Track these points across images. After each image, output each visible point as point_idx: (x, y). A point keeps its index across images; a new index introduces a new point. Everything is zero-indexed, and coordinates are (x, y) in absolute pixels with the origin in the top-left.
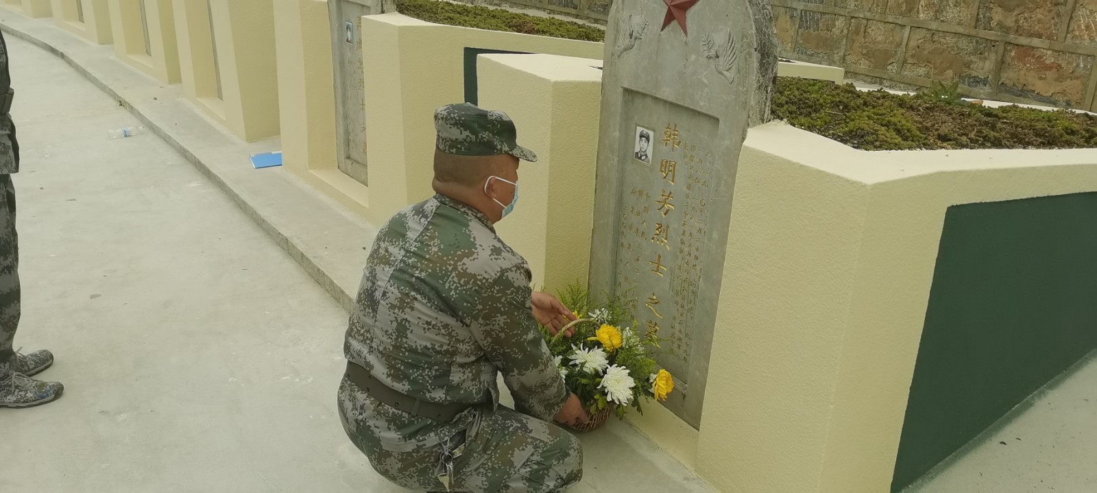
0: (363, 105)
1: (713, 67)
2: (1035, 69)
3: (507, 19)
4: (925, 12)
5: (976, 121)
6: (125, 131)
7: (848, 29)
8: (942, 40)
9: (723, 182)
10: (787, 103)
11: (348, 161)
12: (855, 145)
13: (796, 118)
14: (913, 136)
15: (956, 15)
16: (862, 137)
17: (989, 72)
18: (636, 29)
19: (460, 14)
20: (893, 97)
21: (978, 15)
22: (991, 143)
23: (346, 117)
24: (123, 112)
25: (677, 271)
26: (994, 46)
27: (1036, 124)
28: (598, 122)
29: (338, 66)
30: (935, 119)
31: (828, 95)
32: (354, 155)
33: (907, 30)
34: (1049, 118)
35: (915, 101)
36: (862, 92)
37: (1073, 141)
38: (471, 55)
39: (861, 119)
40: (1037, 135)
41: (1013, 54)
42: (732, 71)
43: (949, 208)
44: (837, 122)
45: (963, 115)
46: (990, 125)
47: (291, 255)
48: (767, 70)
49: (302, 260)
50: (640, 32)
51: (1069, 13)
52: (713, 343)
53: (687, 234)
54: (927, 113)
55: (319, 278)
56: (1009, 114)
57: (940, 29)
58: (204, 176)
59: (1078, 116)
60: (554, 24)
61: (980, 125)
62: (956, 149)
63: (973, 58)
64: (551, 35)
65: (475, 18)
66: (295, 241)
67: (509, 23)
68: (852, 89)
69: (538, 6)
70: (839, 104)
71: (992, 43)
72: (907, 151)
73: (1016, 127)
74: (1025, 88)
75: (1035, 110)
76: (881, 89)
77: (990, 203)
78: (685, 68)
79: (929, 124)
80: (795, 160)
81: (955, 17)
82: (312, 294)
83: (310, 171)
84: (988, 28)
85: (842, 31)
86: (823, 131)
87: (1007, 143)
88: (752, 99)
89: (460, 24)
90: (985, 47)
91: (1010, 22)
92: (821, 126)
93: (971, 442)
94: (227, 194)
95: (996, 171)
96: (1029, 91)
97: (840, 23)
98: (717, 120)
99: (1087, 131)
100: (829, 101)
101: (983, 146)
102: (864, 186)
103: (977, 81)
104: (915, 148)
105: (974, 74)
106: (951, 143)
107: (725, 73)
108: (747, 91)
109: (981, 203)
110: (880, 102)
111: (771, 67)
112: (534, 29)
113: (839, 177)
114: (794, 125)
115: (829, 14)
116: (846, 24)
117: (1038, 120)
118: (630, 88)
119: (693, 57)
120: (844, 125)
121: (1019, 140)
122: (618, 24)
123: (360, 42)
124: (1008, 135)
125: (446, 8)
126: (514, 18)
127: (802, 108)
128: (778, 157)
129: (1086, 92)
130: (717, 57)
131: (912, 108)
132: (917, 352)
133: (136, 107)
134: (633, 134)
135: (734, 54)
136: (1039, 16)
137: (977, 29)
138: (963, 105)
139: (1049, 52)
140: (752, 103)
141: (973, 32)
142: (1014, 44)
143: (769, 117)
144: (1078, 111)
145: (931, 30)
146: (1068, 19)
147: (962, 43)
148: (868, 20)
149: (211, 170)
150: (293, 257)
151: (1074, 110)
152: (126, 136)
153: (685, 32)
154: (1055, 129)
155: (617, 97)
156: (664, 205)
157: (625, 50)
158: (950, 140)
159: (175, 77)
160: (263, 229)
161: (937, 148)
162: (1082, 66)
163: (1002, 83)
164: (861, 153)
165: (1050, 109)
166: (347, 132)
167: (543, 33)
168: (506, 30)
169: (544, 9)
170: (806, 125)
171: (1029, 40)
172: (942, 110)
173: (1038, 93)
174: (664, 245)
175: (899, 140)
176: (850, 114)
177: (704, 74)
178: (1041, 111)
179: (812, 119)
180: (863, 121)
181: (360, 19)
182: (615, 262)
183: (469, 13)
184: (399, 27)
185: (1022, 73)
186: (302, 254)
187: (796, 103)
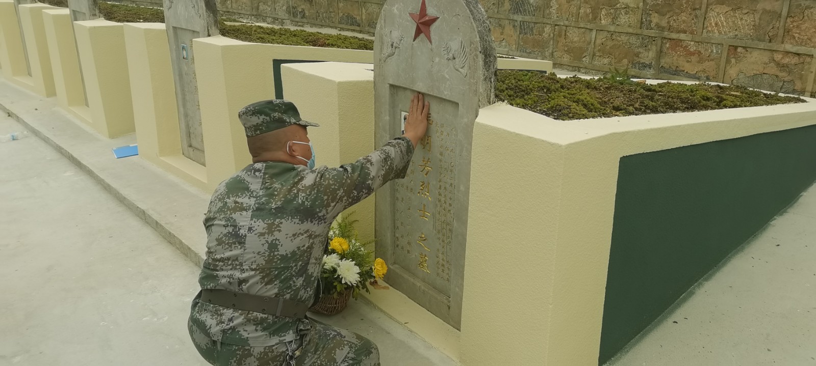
0: (199, 106)
1: (452, 66)
2: (683, 55)
3: (305, 37)
4: (606, 19)
5: (640, 95)
6: (13, 136)
7: (554, 33)
8: (618, 38)
9: (465, 149)
10: (507, 89)
11: (190, 149)
12: (556, 117)
13: (514, 99)
14: (596, 108)
15: (627, 20)
16: (560, 111)
17: (653, 59)
18: (396, 41)
19: (269, 34)
20: (582, 81)
21: (642, 19)
22: (651, 110)
23: (186, 115)
24: (11, 121)
25: (437, 215)
26: (654, 41)
27: (682, 94)
28: (373, 110)
29: (177, 78)
30: (611, 95)
31: (535, 82)
32: (194, 143)
33: (594, 33)
34: (692, 90)
35: (598, 83)
36: (561, 79)
37: (708, 105)
38: (277, 64)
39: (559, 98)
40: (682, 102)
41: (668, 45)
42: (465, 68)
43: (621, 158)
44: (543, 101)
45: (630, 91)
46: (650, 97)
47: (148, 223)
48: (490, 66)
49: (156, 226)
50: (398, 43)
51: (703, 15)
52: (465, 267)
53: (443, 188)
54: (606, 91)
55: (170, 239)
56: (664, 89)
57: (617, 31)
58: (76, 167)
59: (712, 87)
60: (340, 39)
61: (643, 98)
62: (626, 116)
63: (641, 50)
64: (338, 47)
65: (280, 37)
66: (150, 212)
67: (306, 39)
68: (553, 77)
69: (331, 25)
70: (544, 88)
71: (653, 39)
72: (591, 119)
73: (668, 98)
74: (678, 69)
75: (683, 84)
76: (576, 75)
77: (650, 152)
78: (432, 68)
79: (607, 100)
80: (512, 130)
81: (626, 21)
82: (166, 252)
83: (161, 158)
84: (649, 28)
85: (549, 35)
86: (533, 108)
87: (662, 109)
88: (481, 88)
89: (269, 42)
90: (648, 42)
91: (664, 23)
92: (532, 105)
93: (653, 323)
94: (95, 179)
95: (652, 130)
96: (680, 71)
97: (548, 29)
98: (457, 104)
99: (718, 97)
100: (537, 86)
101: (645, 113)
102: (561, 146)
103: (645, 66)
104: (597, 117)
105: (642, 61)
106: (623, 111)
107: (460, 70)
108: (477, 82)
109: (643, 153)
110: (573, 85)
111: (492, 64)
112: (325, 43)
113: (543, 141)
114: (512, 104)
115: (539, 23)
116: (552, 30)
117: (683, 92)
118: (394, 84)
119: (437, 60)
120: (547, 103)
121: (670, 107)
122: (382, 38)
123: (193, 59)
124: (662, 104)
125: (259, 31)
126: (310, 36)
127: (518, 92)
128: (501, 129)
129: (719, 70)
130: (454, 58)
131: (595, 88)
132: (608, 262)
133: (21, 116)
134: (399, 117)
135: (466, 56)
136: (684, 18)
137: (642, 29)
138: (632, 84)
139: (692, 43)
140: (481, 90)
141: (639, 31)
142: (668, 39)
143: (494, 100)
144: (713, 84)
145: (610, 32)
146: (703, 19)
147: (632, 39)
148: (566, 26)
149: (82, 162)
150: (150, 225)
151: (710, 83)
152: (14, 139)
153: (431, 42)
154: (695, 97)
155: (386, 91)
156: (424, 168)
157: (389, 56)
158: (621, 110)
159: (51, 92)
160: (125, 205)
161: (612, 116)
162: (715, 51)
163: (662, 67)
164: (559, 122)
165: (693, 83)
166: (188, 127)
167: (333, 45)
168: (305, 45)
169: (336, 28)
170: (521, 104)
171: (678, 35)
172: (616, 89)
173: (687, 72)
174: (427, 197)
175: (585, 111)
176: (551, 95)
177: (446, 71)
178: (686, 85)
179: (525, 100)
180: (560, 99)
181: (192, 42)
182: (394, 211)
183: (276, 33)
184: (221, 46)
185: (675, 58)
186: (157, 222)
187: (513, 89)
